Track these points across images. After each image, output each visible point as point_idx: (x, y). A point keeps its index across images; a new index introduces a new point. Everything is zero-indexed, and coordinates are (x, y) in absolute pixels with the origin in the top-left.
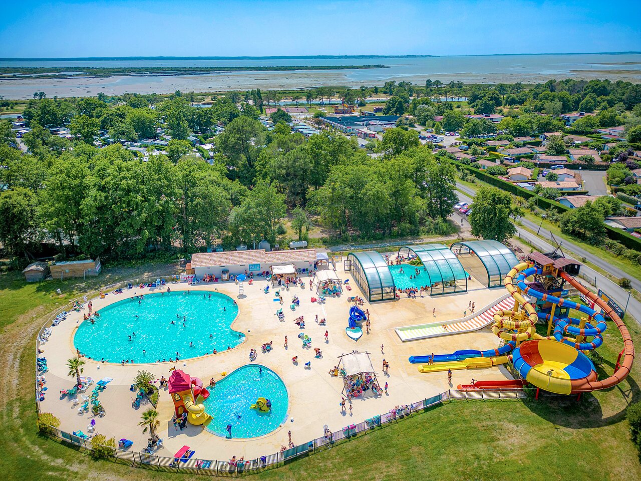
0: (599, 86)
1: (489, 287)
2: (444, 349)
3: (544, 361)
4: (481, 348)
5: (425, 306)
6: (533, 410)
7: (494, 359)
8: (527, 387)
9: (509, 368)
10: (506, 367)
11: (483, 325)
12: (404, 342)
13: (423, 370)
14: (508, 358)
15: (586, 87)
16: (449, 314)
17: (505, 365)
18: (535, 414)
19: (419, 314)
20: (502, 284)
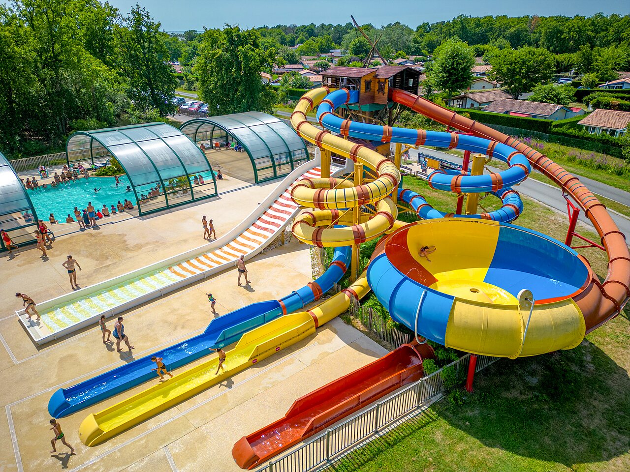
0: (307, 29)
1: (257, 182)
2: (176, 328)
3: (436, 276)
4: (274, 293)
5: (125, 238)
6: (487, 437)
7: (317, 311)
8: (440, 363)
9: (358, 322)
10: (349, 322)
11: (264, 241)
12: (41, 345)
13: (98, 432)
14: (347, 298)
15: (297, 30)
16: (185, 241)
17: (345, 315)
18: (499, 453)
19: (107, 258)
20: (278, 174)
